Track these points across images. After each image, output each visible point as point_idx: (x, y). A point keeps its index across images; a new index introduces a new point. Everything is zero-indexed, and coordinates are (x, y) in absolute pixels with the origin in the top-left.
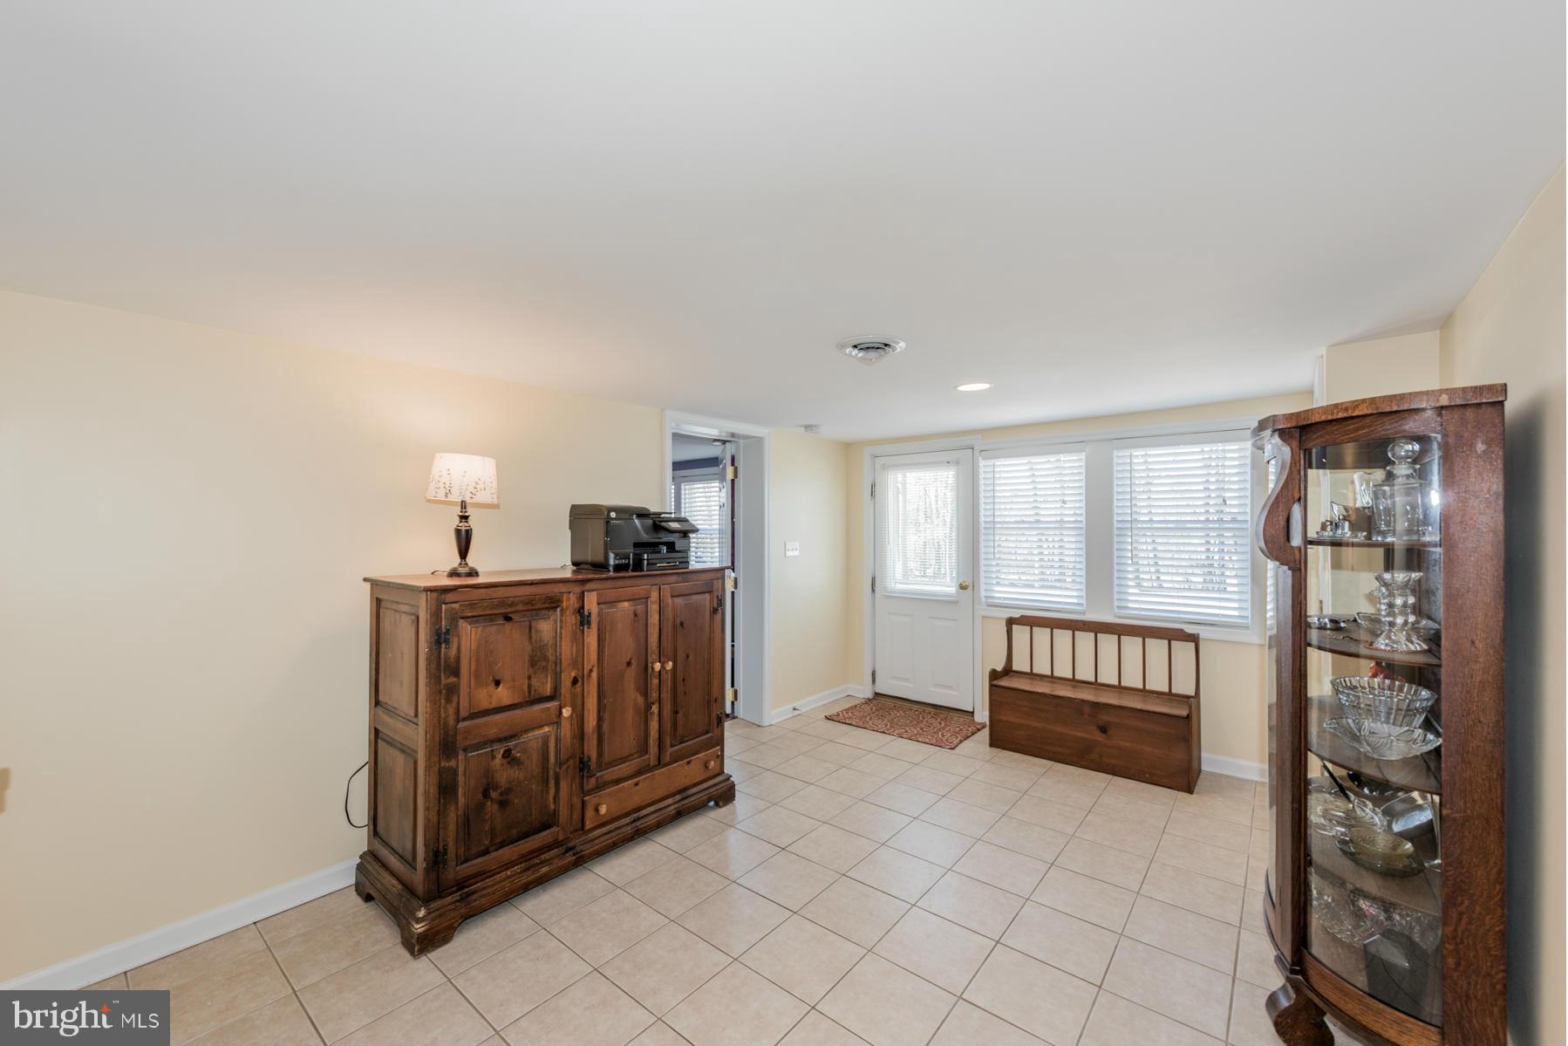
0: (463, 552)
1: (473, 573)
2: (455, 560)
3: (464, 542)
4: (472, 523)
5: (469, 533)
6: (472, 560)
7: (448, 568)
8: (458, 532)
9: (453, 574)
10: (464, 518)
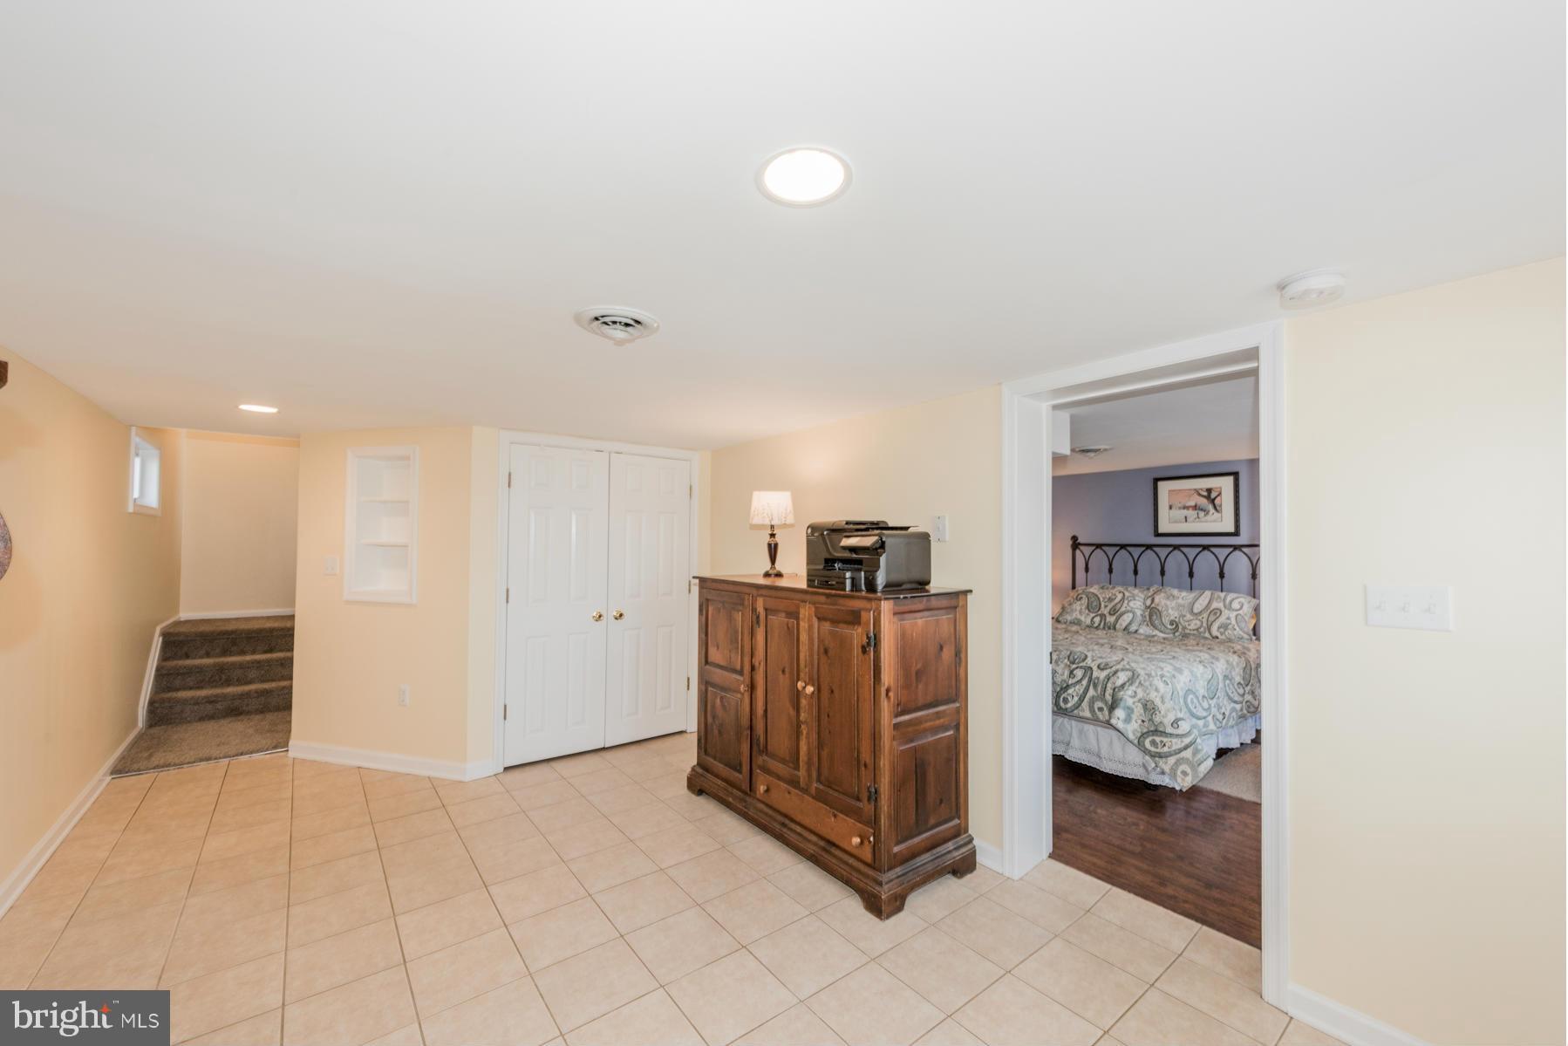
0: (773, 559)
1: (779, 575)
2: (767, 566)
3: (773, 551)
4: (778, 539)
5: (776, 545)
6: (779, 566)
7: (763, 572)
8: (769, 545)
9: (767, 575)
10: (773, 535)
